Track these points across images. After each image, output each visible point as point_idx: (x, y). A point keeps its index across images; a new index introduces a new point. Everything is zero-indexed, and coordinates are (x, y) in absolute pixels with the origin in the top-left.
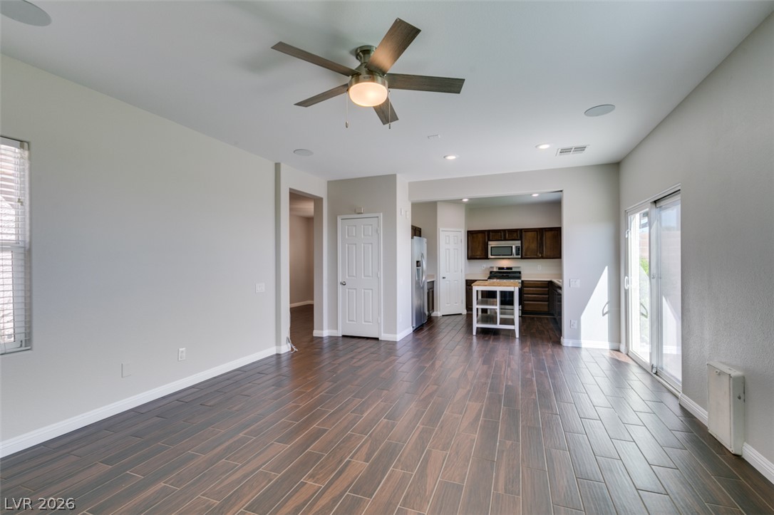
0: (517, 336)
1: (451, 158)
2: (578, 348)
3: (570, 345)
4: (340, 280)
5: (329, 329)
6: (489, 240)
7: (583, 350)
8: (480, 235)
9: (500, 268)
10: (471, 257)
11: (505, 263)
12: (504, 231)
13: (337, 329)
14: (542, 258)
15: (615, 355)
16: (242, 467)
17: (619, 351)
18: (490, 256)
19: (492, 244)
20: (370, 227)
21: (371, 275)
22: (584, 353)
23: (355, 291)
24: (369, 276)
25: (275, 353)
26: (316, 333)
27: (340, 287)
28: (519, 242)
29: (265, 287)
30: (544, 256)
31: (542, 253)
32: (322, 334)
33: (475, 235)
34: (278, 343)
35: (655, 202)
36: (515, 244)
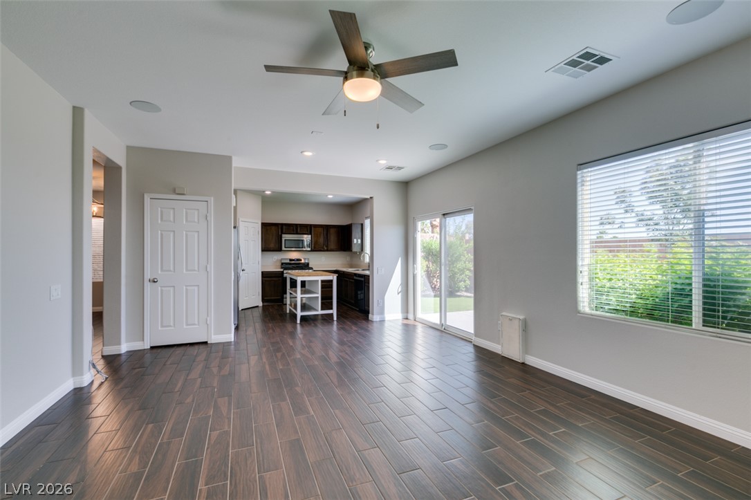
0: (335, 318)
1: (308, 154)
2: (382, 321)
3: (378, 320)
4: (148, 275)
5: (129, 342)
6: (282, 233)
7: (386, 322)
8: (273, 228)
9: (291, 260)
10: (265, 249)
11: (294, 255)
12: (296, 225)
13: (143, 340)
14: (327, 250)
15: (406, 322)
17: (407, 319)
18: (284, 249)
19: (286, 237)
20: (196, 212)
21: (196, 269)
22: (386, 324)
23: (171, 289)
25: (73, 387)
26: (109, 350)
27: (148, 285)
28: (310, 236)
29: (61, 291)
30: (329, 249)
31: (327, 247)
32: (120, 350)
33: (268, 228)
34: (77, 370)
35: (444, 215)
36: (307, 238)
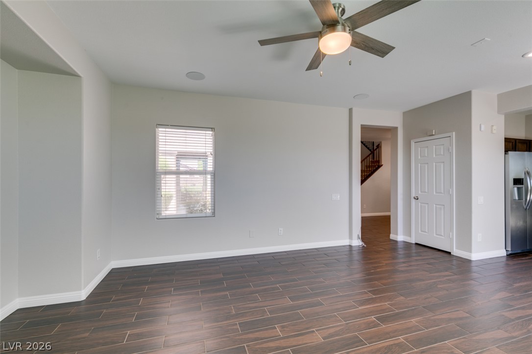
4: (413, 195)
5: (403, 235)
13: (410, 236)
16: (261, 302)
20: (442, 147)
21: (442, 192)
23: (426, 205)
24: (441, 193)
25: (348, 244)
26: (392, 236)
27: (413, 201)
32: (397, 238)
34: (351, 237)
